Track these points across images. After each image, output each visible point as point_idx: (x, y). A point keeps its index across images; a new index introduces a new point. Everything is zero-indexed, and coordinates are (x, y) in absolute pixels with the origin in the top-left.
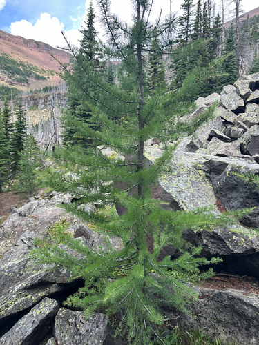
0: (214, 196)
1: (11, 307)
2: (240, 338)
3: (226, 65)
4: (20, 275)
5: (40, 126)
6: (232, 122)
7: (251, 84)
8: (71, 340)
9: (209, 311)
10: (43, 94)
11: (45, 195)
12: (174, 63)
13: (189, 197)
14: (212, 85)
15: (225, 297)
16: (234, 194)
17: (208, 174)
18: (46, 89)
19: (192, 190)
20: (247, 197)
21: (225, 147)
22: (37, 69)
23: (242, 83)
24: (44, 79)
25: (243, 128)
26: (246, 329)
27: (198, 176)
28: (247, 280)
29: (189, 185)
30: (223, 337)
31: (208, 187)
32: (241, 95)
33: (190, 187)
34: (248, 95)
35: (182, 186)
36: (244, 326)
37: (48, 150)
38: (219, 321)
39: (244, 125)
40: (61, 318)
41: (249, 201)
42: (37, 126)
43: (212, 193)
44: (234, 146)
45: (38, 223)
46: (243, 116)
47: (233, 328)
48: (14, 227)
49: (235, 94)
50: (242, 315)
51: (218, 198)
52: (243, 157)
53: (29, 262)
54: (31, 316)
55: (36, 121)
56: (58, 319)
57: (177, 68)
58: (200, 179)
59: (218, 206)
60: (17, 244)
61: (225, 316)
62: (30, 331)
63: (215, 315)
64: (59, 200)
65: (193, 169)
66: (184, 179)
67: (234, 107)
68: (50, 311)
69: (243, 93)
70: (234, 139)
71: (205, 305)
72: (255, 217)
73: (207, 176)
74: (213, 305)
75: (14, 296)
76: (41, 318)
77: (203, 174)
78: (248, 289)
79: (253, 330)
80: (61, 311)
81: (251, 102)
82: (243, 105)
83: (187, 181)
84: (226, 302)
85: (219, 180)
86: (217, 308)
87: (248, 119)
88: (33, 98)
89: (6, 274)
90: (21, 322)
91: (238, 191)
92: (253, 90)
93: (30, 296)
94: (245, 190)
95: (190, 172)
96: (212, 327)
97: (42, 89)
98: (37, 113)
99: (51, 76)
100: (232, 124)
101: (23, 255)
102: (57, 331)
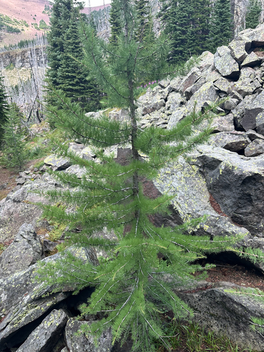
0: (207, 192)
1: (23, 319)
2: (230, 331)
3: (220, 12)
4: (27, 285)
5: (20, 89)
6: (226, 91)
7: (247, 45)
8: (82, 349)
9: (203, 305)
10: (19, 50)
11: (36, 169)
12: (163, 10)
13: (183, 197)
14: (204, 36)
15: (218, 295)
16: (227, 193)
17: (202, 170)
18: (22, 44)
19: (186, 189)
20: (240, 198)
21: (219, 121)
22: (9, 21)
23: (237, 45)
24: (18, 31)
25: (237, 97)
26: (236, 324)
27: (191, 171)
28: (237, 270)
29: (183, 183)
30: (215, 329)
31: (201, 182)
32: (235, 59)
33: (184, 186)
34: (243, 58)
35: (176, 184)
36: (234, 322)
37: (32, 115)
38: (212, 315)
39: (238, 95)
40: (71, 329)
41: (241, 201)
42: (16, 87)
43: (205, 189)
44: (228, 120)
45: (33, 208)
46: (238, 84)
47: (224, 322)
48: (10, 214)
49: (230, 56)
50: (233, 312)
51: (211, 194)
52: (236, 134)
53: (33, 272)
54: (43, 328)
55: (16, 82)
56: (68, 329)
57: (166, 17)
58: (194, 175)
59: (211, 202)
60: (17, 240)
61: (217, 311)
62: (44, 342)
63: (208, 309)
64: (52, 182)
65: (186, 164)
66: (178, 177)
67: (228, 72)
68: (59, 323)
69: (238, 56)
70: (228, 111)
71: (200, 300)
72: (247, 215)
73: (200, 171)
74: (206, 300)
75: (24, 308)
76: (52, 330)
77: (197, 169)
78: (238, 279)
79: (242, 325)
80: (70, 322)
81: (246, 66)
82: (238, 70)
83: (180, 179)
84: (218, 299)
85: (213, 176)
86: (210, 303)
87: (243, 88)
88: (9, 56)
89: (13, 286)
90: (35, 333)
91: (231, 190)
92: (249, 52)
93: (38, 307)
94: (238, 191)
95: (184, 167)
96: (206, 320)
97: (17, 44)
98: (15, 73)
99: (25, 28)
100: (226, 94)
101: (24, 250)
102: (69, 342)
